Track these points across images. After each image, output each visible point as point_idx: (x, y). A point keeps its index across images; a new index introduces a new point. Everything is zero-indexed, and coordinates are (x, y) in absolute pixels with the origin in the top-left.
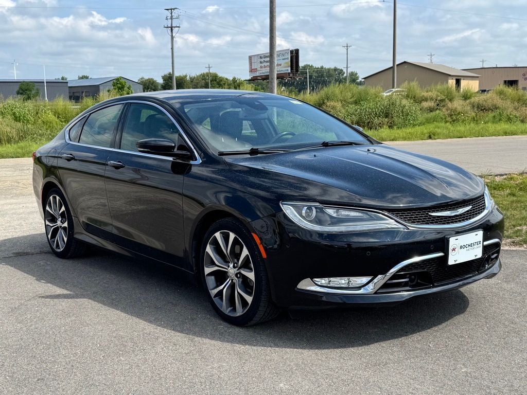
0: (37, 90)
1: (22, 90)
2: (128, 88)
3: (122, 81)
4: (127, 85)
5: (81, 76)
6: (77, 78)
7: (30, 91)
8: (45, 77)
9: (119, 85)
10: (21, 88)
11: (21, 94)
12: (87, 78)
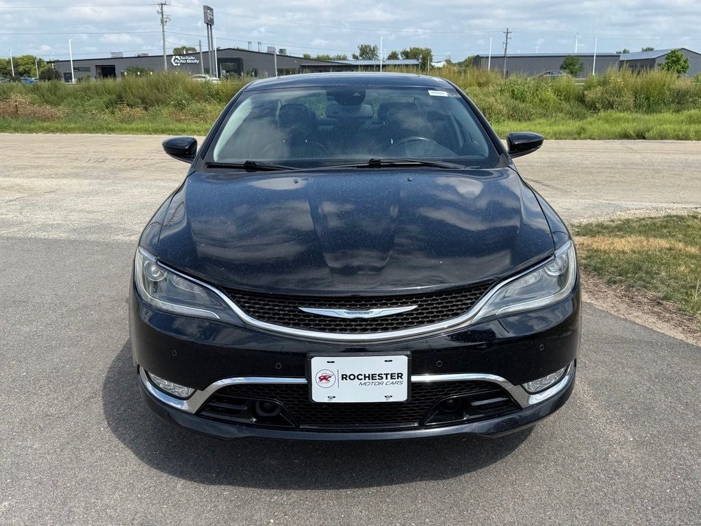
0: (582, 64)
1: (566, 64)
2: (685, 62)
3: (679, 53)
4: (684, 58)
5: (645, 48)
6: (641, 51)
7: (574, 65)
8: (596, 51)
9: (674, 59)
10: (565, 63)
11: (565, 68)
12: (651, 50)
